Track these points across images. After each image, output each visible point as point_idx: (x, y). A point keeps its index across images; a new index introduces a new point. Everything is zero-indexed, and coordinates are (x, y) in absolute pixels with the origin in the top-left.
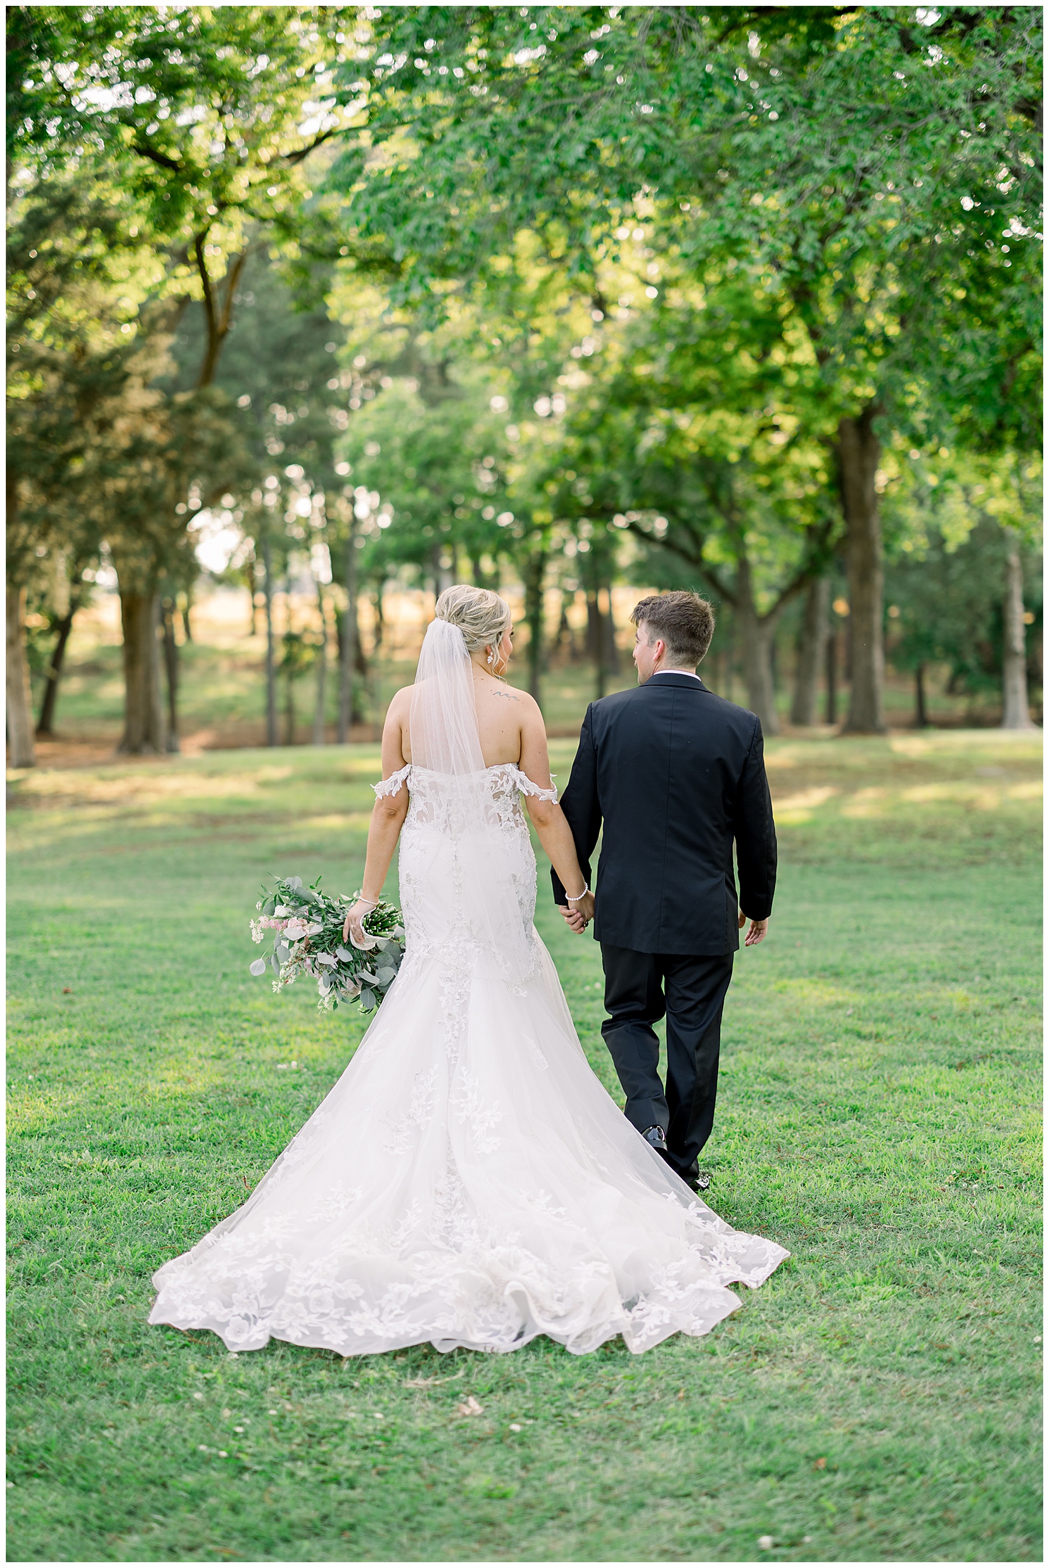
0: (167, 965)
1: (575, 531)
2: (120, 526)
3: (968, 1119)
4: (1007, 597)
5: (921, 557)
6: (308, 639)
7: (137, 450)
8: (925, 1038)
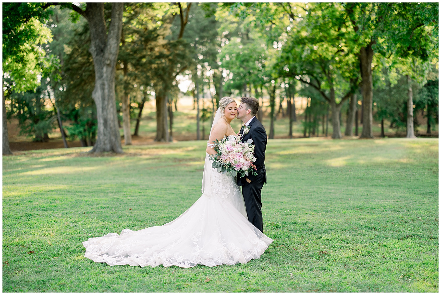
0: (161, 202)
1: (284, 81)
2: (155, 78)
3: (405, 256)
4: (408, 100)
5: (384, 88)
6: (209, 110)
7: (161, 56)
8: (390, 230)
